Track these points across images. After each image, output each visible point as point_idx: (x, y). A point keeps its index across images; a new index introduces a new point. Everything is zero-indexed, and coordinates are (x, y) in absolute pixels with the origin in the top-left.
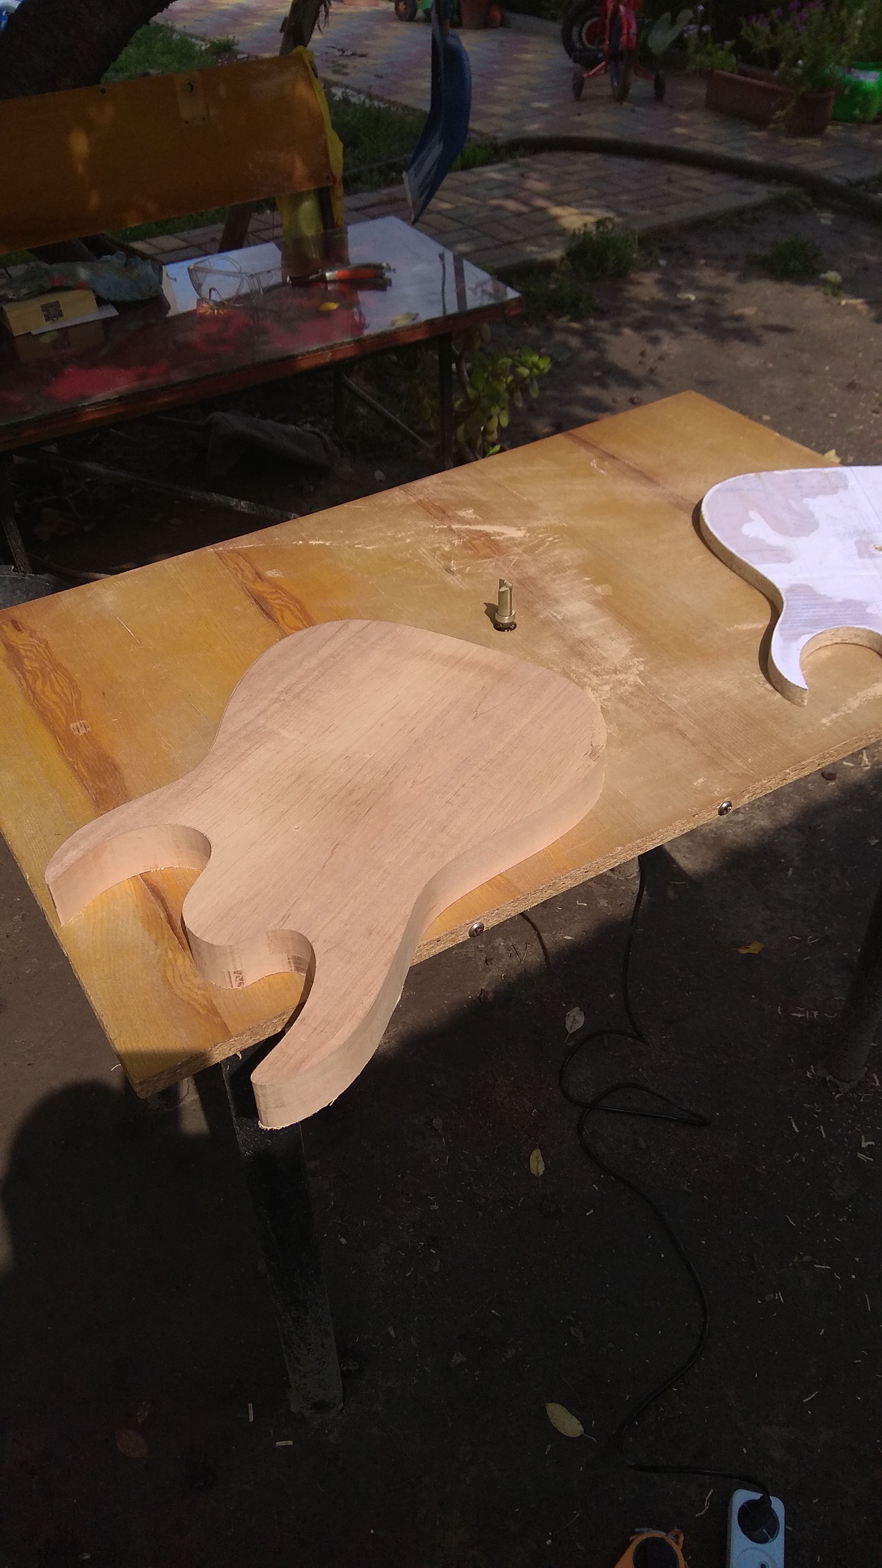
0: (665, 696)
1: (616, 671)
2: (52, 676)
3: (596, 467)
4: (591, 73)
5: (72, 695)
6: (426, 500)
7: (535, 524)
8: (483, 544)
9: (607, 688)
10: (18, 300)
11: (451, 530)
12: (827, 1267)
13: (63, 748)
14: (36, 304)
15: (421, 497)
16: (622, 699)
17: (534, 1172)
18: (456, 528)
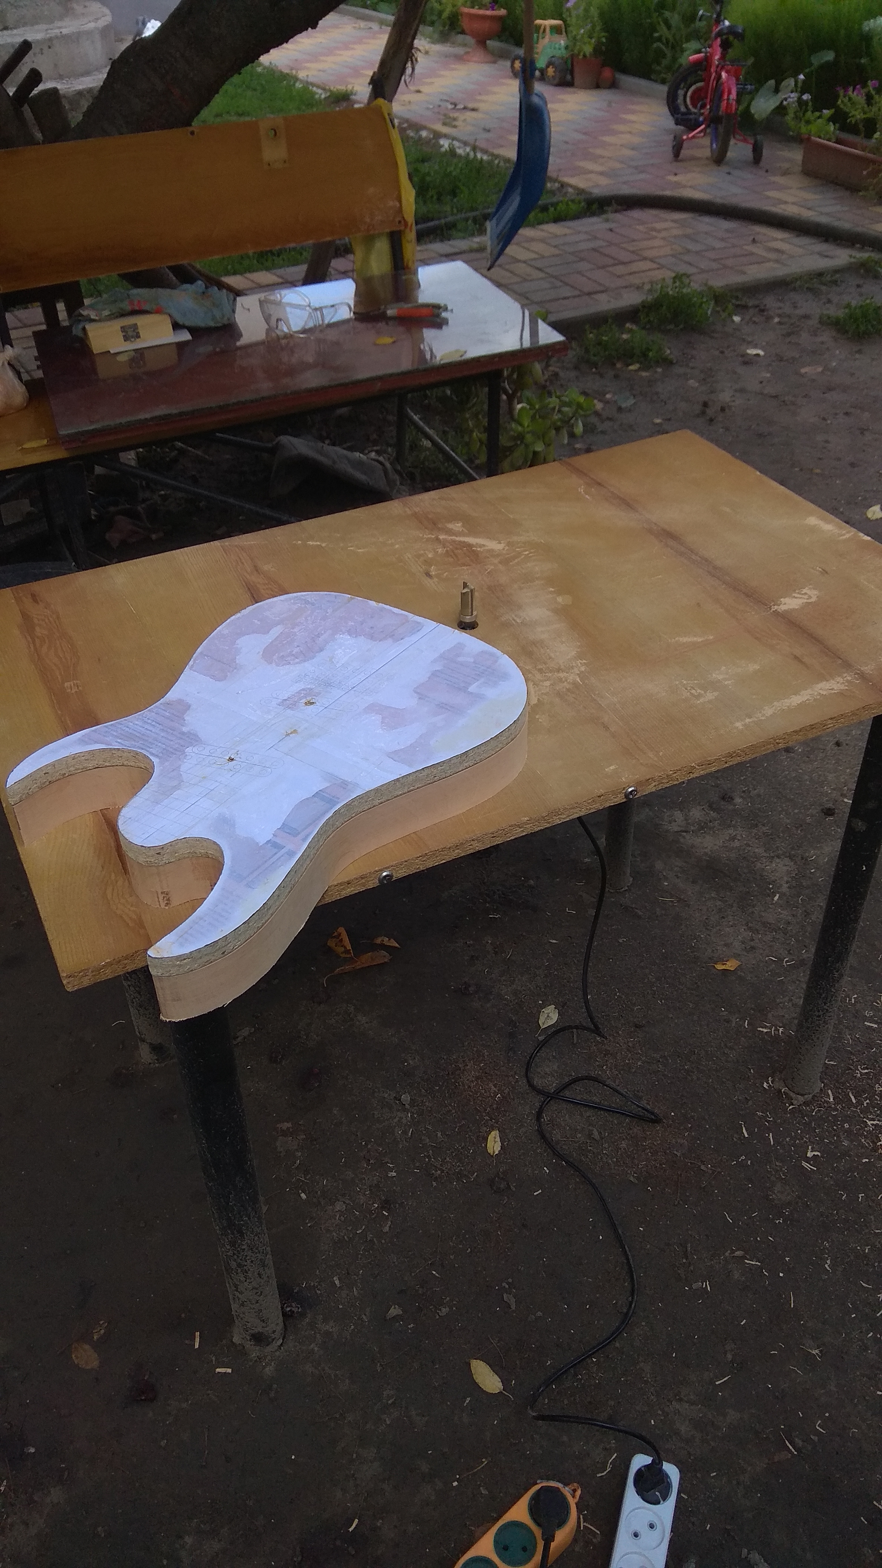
0: (599, 694)
1: (559, 670)
2: (58, 642)
3: (583, 493)
4: (690, 135)
5: (71, 659)
6: (421, 513)
7: (515, 538)
8: (465, 554)
9: (548, 683)
10: (100, 321)
11: (437, 539)
12: (757, 1263)
13: (55, 701)
14: (116, 325)
15: (417, 510)
16: (559, 694)
17: (490, 1151)
18: (443, 539)
